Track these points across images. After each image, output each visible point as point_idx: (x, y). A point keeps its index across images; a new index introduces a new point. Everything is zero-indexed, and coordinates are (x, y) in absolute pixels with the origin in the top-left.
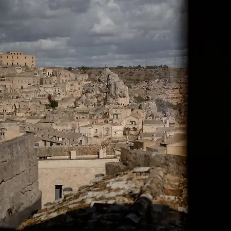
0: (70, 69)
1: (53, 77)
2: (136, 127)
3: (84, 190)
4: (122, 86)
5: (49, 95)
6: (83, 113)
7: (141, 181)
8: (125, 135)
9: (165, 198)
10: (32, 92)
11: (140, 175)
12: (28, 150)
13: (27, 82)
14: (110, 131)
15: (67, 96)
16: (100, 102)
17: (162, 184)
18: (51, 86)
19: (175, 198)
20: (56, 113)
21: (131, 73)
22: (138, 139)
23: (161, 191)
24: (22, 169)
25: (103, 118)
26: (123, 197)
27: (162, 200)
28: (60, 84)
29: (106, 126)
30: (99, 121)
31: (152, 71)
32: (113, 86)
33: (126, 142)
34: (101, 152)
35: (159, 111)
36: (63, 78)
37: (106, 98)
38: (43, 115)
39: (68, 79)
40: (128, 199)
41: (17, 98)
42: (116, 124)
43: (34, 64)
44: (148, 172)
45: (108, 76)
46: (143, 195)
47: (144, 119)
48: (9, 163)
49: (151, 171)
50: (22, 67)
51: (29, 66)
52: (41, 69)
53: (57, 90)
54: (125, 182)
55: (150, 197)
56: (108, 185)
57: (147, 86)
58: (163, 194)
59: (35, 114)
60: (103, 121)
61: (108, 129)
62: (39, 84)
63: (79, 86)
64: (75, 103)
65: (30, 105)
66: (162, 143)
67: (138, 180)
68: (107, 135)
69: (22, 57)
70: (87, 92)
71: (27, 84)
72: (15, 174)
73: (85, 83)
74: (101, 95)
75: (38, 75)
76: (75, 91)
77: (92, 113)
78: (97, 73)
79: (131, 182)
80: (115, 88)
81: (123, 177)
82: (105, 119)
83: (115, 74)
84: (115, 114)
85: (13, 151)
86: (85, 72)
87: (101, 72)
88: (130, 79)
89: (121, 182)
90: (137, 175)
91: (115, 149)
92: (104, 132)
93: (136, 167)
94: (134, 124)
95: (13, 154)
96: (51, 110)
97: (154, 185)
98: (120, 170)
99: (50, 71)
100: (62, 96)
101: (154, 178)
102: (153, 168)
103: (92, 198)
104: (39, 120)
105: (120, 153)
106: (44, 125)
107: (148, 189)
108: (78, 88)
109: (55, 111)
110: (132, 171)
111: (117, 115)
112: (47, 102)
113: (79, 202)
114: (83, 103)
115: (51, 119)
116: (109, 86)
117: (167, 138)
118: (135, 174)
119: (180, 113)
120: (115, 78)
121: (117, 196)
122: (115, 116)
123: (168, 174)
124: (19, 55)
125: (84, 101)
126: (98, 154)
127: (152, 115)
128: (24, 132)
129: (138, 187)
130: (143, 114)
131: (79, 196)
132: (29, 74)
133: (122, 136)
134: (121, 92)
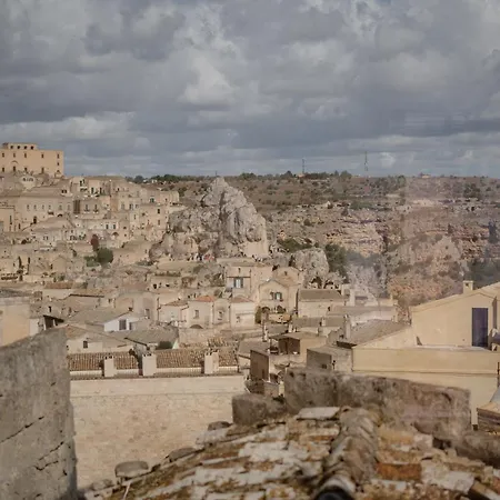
0: (139, 180)
1: (101, 198)
2: (283, 305)
3: (183, 460)
4: (252, 217)
5: (94, 235)
6: (169, 275)
7: (320, 442)
8: (259, 322)
9: (383, 487)
10: (57, 229)
11: (317, 426)
12: (53, 368)
13: (46, 208)
14: (227, 315)
15: (133, 238)
16: (205, 251)
17: (371, 451)
18: (97, 217)
19: (408, 488)
20: (108, 276)
21: (270, 188)
22: (287, 332)
23: (371, 470)
24: (37, 412)
25: (212, 286)
26: (284, 486)
27: (377, 491)
28: (116, 211)
29: (219, 303)
30: (204, 293)
31: (315, 184)
32: (232, 216)
33: (263, 338)
34: (209, 359)
35: (332, 269)
36: (124, 201)
37: (218, 243)
38: (79, 281)
39: (134, 201)
40: (295, 491)
41: (24, 242)
42: (239, 300)
43: (61, 168)
44: (334, 419)
45: (223, 195)
46: (332, 482)
47: (301, 288)
48: (6, 401)
49: (342, 417)
50: (35, 176)
51: (51, 174)
52: (77, 180)
53: (111, 226)
54: (282, 444)
55: (350, 486)
56: (242, 453)
57: (306, 218)
58: (376, 477)
59: (62, 278)
60: (211, 292)
61: (222, 311)
62: (71, 212)
63: (159, 217)
64: (150, 255)
65: (52, 258)
66: (341, 340)
67: (313, 438)
68: (220, 324)
69: (34, 155)
70: (177, 229)
71: (45, 213)
72: (23, 424)
73: (172, 210)
74: (206, 237)
75: (69, 194)
76: (149, 227)
77: (188, 275)
78: (197, 189)
79: (296, 444)
80: (238, 220)
81: (276, 430)
82: (215, 288)
83: (236, 191)
84: (238, 278)
85: (16, 372)
86: (172, 188)
87: (205, 187)
88: (269, 202)
89: (272, 445)
90: (308, 426)
91: (238, 353)
92: (213, 317)
93: (304, 407)
94: (278, 298)
95: (16, 379)
96: (99, 268)
97: (354, 456)
98: (268, 415)
99: (97, 185)
100: (122, 239)
101: (355, 436)
102: (346, 410)
103: (206, 484)
104: (71, 291)
105: (248, 362)
106: (83, 302)
107: (340, 465)
108: (157, 221)
109: (107, 272)
110: (296, 417)
111: (241, 279)
112: (89, 251)
113: (174, 494)
114: (167, 254)
115: (98, 288)
116: (223, 217)
117: (352, 328)
118: (303, 424)
119: (379, 275)
120: (237, 200)
121: (269, 481)
122: (238, 282)
123: (383, 426)
124: (28, 151)
125: (170, 250)
126: (202, 364)
127: (318, 280)
128: (39, 317)
129: (314, 457)
130: (298, 278)
131: (172, 475)
132: (51, 190)
133: (253, 324)
134: (251, 230)
